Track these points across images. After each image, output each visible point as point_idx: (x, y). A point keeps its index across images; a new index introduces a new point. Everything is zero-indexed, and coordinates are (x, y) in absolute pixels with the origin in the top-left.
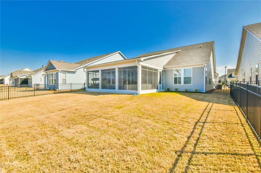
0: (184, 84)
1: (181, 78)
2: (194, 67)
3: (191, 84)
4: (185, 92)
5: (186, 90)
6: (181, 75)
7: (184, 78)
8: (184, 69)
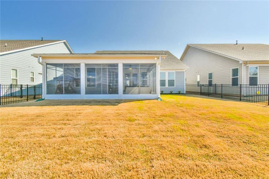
0: (168, 86)
1: (165, 80)
2: (176, 71)
3: (174, 86)
4: (170, 94)
5: (171, 92)
6: (166, 78)
7: (169, 80)
8: (168, 73)
